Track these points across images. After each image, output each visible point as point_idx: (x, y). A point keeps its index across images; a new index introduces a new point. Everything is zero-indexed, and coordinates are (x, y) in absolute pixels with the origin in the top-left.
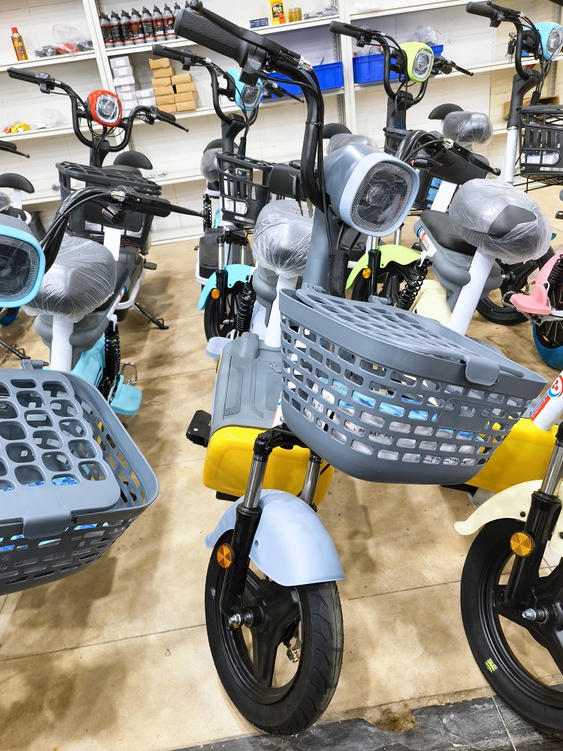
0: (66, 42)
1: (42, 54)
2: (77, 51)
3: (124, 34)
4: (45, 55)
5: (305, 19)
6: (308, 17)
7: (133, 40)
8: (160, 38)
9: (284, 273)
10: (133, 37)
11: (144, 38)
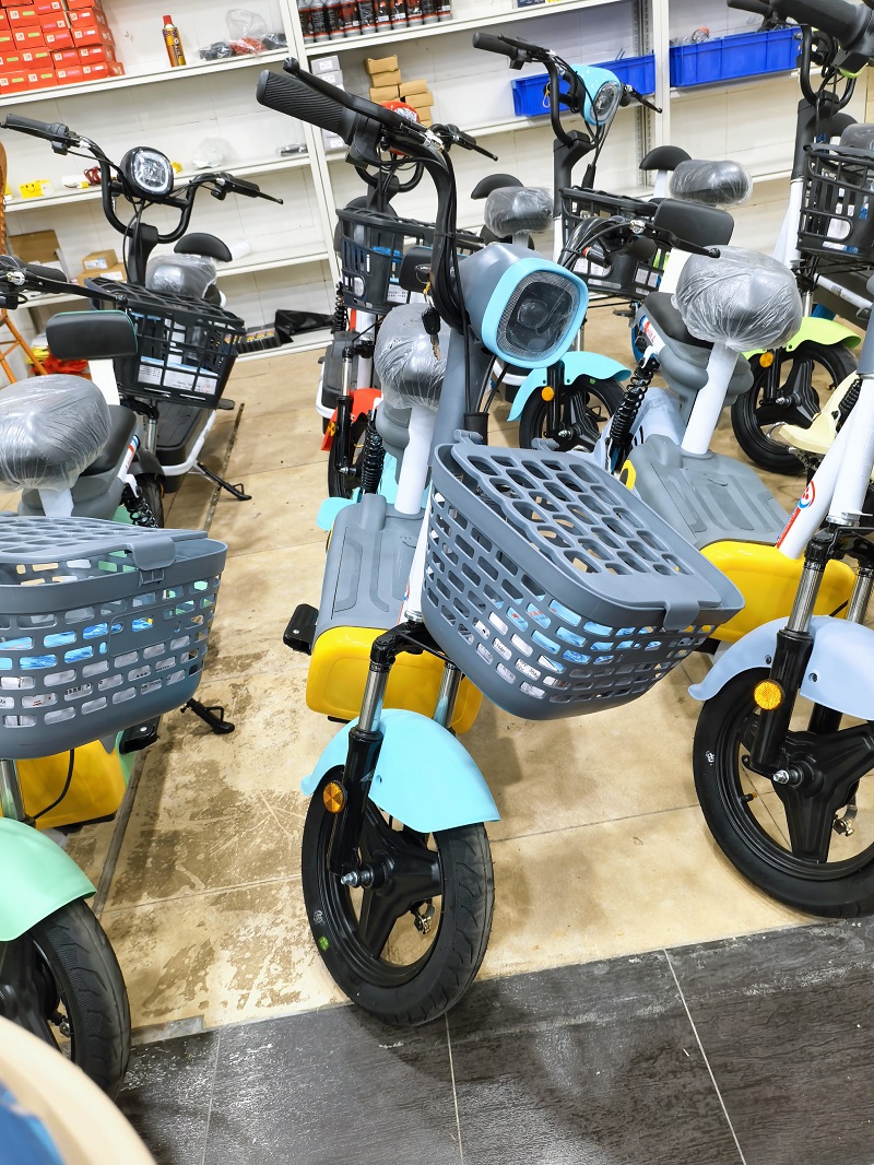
0: (245, 35)
1: (211, 55)
2: (263, 48)
3: (331, 22)
4: (214, 56)
7: (344, 30)
8: (383, 26)
9: (740, 344)
10: (344, 25)
11: (360, 27)
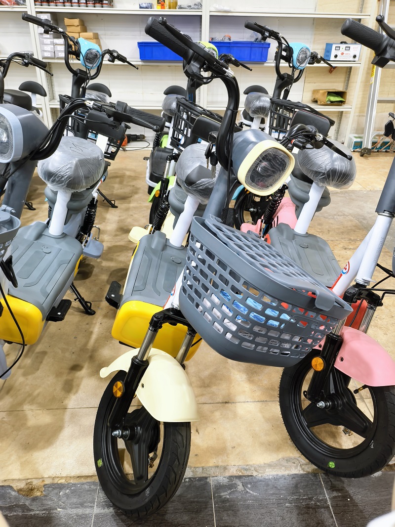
2: (14, 4)
5: (179, 8)
6: (181, 8)
11: (64, 3)
